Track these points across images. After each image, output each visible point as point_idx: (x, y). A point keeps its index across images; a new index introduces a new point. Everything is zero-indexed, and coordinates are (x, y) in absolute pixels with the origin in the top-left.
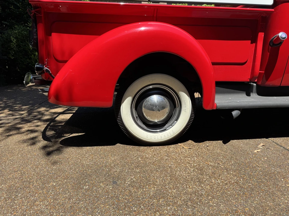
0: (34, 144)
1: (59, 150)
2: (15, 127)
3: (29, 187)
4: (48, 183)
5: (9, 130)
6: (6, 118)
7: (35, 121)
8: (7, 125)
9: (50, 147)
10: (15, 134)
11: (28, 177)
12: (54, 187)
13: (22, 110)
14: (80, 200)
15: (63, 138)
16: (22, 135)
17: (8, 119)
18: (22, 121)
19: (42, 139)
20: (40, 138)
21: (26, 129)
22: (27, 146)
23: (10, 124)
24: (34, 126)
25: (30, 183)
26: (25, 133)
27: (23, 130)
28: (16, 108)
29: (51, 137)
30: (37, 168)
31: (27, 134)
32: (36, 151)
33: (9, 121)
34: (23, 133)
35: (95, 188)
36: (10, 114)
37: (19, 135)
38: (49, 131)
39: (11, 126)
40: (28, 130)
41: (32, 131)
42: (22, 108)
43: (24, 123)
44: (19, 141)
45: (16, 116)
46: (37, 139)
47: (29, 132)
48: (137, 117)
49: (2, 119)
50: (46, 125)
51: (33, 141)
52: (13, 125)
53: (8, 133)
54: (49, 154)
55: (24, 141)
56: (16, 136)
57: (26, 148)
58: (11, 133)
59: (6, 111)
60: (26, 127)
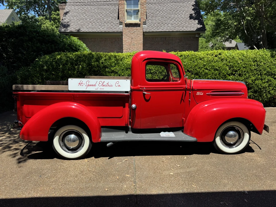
0: (14, 157)
1: (25, 161)
2: (8, 146)
3: (6, 177)
4: (14, 176)
5: (5, 148)
6: (5, 140)
7: (21, 142)
8: (5, 145)
9: (22, 159)
10: (7, 151)
11: (7, 173)
12: (15, 177)
13: (16, 133)
14: (23, 182)
15: (30, 154)
16: (11, 151)
17: (6, 141)
18: (14, 142)
19: (20, 154)
20: (19, 154)
21: (14, 148)
22: (11, 158)
23: (6, 144)
24: (19, 146)
25: (6, 175)
26: (12, 151)
27: (12, 148)
28: (13, 132)
29: (25, 153)
30: (12, 169)
31: (13, 151)
32: (14, 160)
33: (7, 142)
34: (12, 150)
35: (31, 178)
36: (8, 137)
37: (9, 152)
38: (25, 149)
39: (7, 145)
40: (15, 149)
41: (16, 149)
42: (17, 132)
43: (14, 144)
44: (8, 155)
45: (11, 138)
46: (17, 154)
47: (15, 150)
48: (63, 145)
49: (3, 140)
50: (26, 145)
51: (15, 155)
52: (8, 145)
53: (4, 150)
54: (19, 162)
55: (10, 155)
56: (7, 152)
57: (10, 159)
58: (5, 150)
59: (7, 134)
60: (14, 146)
